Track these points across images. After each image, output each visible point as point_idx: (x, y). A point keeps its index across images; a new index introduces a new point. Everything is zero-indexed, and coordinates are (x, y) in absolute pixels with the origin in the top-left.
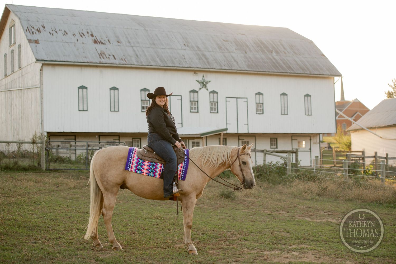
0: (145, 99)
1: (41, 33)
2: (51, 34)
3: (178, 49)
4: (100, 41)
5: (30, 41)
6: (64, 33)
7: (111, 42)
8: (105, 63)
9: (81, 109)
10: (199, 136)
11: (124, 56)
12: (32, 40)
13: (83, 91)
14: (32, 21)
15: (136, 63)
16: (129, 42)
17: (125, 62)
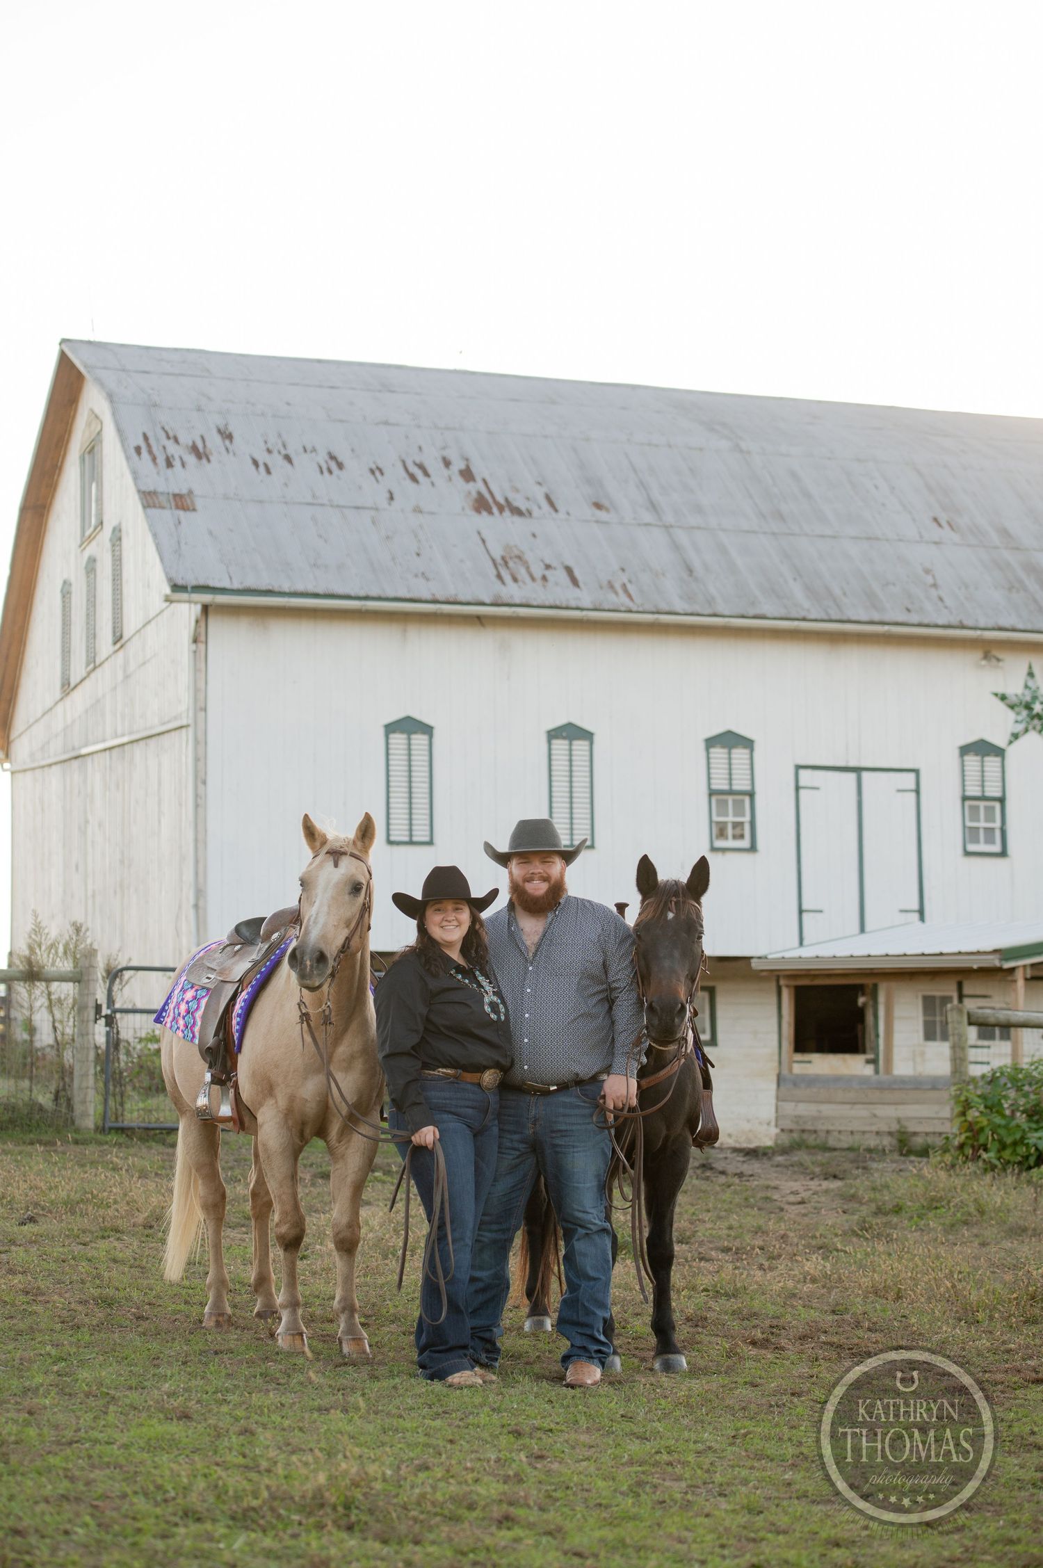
0: (731, 784)
1: (209, 461)
2: (262, 468)
3: (900, 540)
4: (507, 500)
5: (149, 499)
6: (327, 462)
7: (558, 507)
8: (524, 601)
9: (399, 834)
10: (995, 962)
11: (623, 570)
12: (162, 493)
13: (409, 744)
14: (170, 409)
15: (679, 605)
16: (653, 506)
17: (623, 599)
